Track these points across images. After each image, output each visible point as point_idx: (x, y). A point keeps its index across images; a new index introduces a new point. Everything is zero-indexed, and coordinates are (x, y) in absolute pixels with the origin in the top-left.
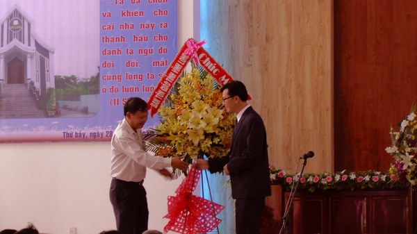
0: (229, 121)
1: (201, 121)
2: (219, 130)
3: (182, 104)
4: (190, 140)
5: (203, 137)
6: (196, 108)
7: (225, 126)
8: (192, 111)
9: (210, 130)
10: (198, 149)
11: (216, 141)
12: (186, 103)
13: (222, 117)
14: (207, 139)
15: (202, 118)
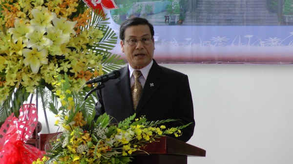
0: (84, 38)
1: (44, 38)
2: (69, 50)
3: (15, 12)
4: (26, 64)
5: (45, 61)
6: (37, 18)
7: (78, 45)
8: (31, 21)
9: (57, 51)
10: (38, 79)
11: (65, 66)
12: (22, 10)
13: (75, 33)
14: (52, 65)
15: (46, 34)
